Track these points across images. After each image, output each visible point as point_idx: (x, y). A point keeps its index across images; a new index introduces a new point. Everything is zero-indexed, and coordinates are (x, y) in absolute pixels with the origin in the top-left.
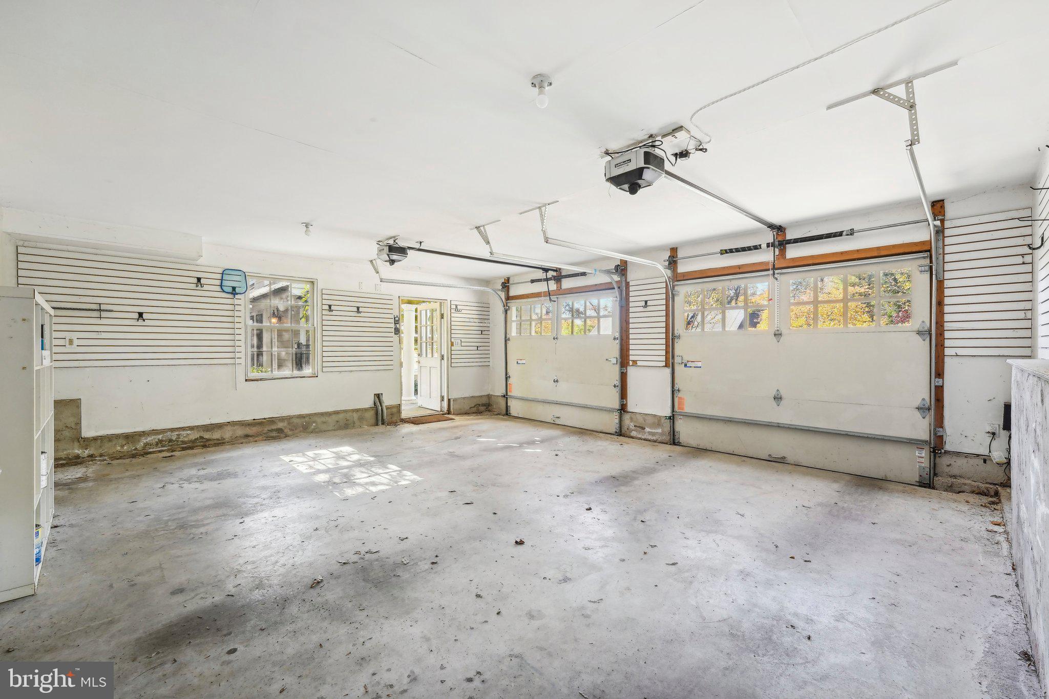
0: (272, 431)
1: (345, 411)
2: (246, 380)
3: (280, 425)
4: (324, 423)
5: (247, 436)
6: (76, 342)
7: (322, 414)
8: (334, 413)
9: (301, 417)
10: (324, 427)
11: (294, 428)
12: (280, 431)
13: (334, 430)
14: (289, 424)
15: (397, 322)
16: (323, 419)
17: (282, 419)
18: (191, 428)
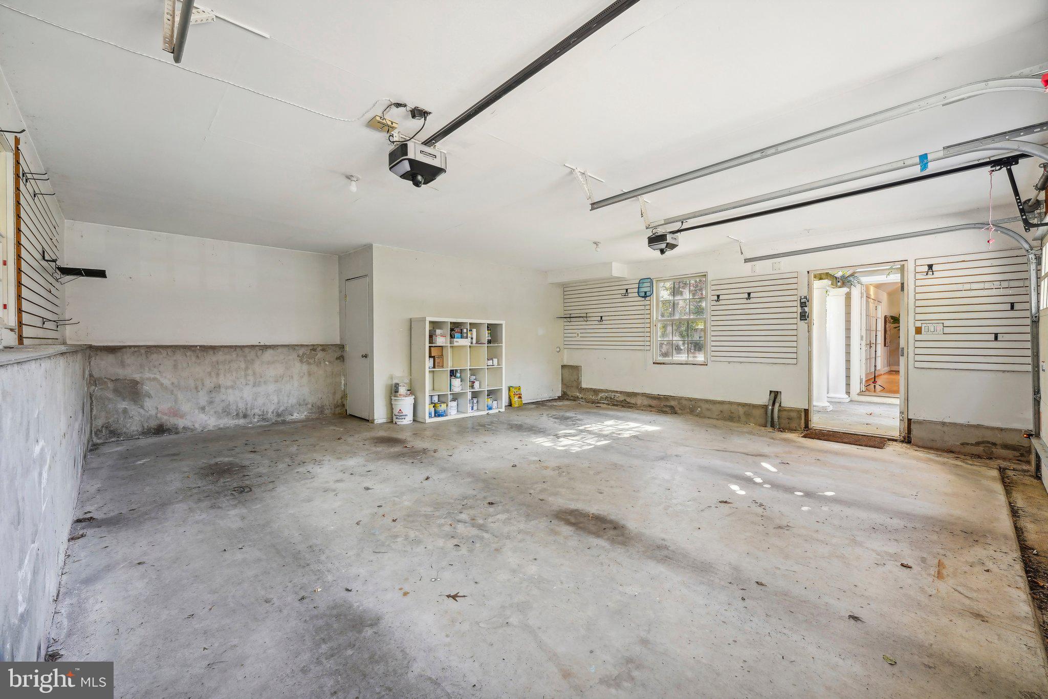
0: (666, 406)
1: (730, 403)
2: (654, 363)
3: (673, 403)
4: (708, 410)
5: (650, 406)
6: (580, 335)
7: (707, 401)
8: (719, 403)
9: (690, 400)
10: (708, 414)
11: (683, 408)
12: (672, 407)
13: (717, 419)
14: (679, 403)
15: (803, 305)
16: (707, 406)
17: (673, 398)
18: (621, 393)
